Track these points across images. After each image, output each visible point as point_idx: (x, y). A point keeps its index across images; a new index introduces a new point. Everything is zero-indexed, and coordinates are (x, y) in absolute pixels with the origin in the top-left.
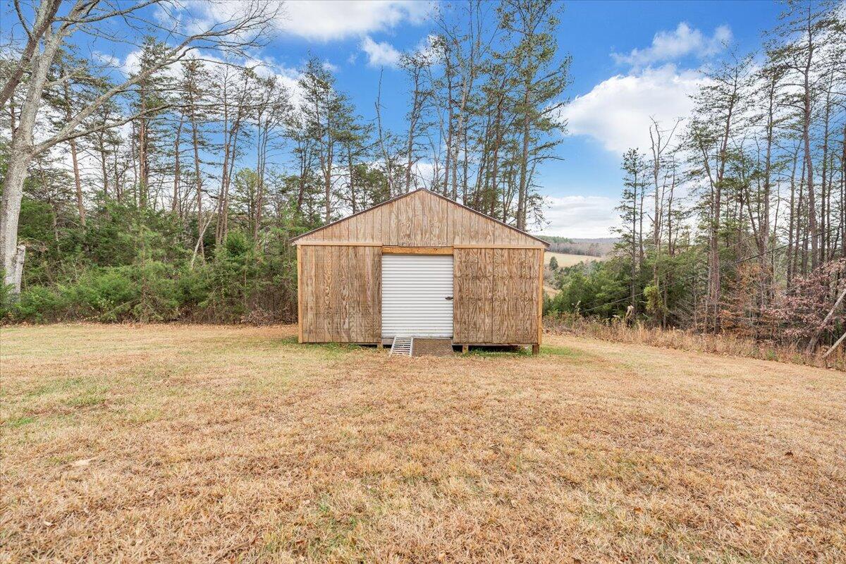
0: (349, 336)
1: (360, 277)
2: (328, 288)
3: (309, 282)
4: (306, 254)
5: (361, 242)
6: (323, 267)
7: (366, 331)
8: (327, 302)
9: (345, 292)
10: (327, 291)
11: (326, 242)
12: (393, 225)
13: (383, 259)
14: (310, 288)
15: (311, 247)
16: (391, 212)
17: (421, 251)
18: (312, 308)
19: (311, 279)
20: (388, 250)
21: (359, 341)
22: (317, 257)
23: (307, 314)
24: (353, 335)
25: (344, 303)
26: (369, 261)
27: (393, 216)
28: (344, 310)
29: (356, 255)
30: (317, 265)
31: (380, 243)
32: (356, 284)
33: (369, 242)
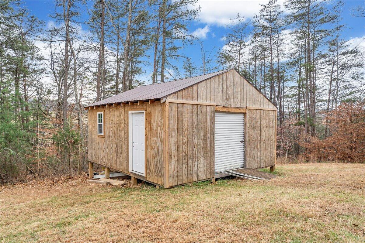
0: (198, 176)
1: (204, 128)
2: (185, 138)
3: (173, 134)
4: (172, 110)
5: (204, 103)
6: (182, 121)
7: (207, 170)
8: (184, 150)
9: (195, 141)
10: (184, 141)
11: (184, 101)
12: (221, 92)
13: (215, 115)
14: (173, 139)
15: (175, 105)
16: (219, 82)
17: (233, 110)
18: (174, 157)
19: (174, 131)
20: (218, 109)
21: (203, 179)
22: (179, 112)
23: (171, 161)
24: (200, 174)
25: (195, 149)
26: (209, 118)
27: (221, 85)
28: (194, 155)
29: (202, 112)
30: (178, 119)
31: (215, 104)
32: (202, 134)
33: (209, 103)
